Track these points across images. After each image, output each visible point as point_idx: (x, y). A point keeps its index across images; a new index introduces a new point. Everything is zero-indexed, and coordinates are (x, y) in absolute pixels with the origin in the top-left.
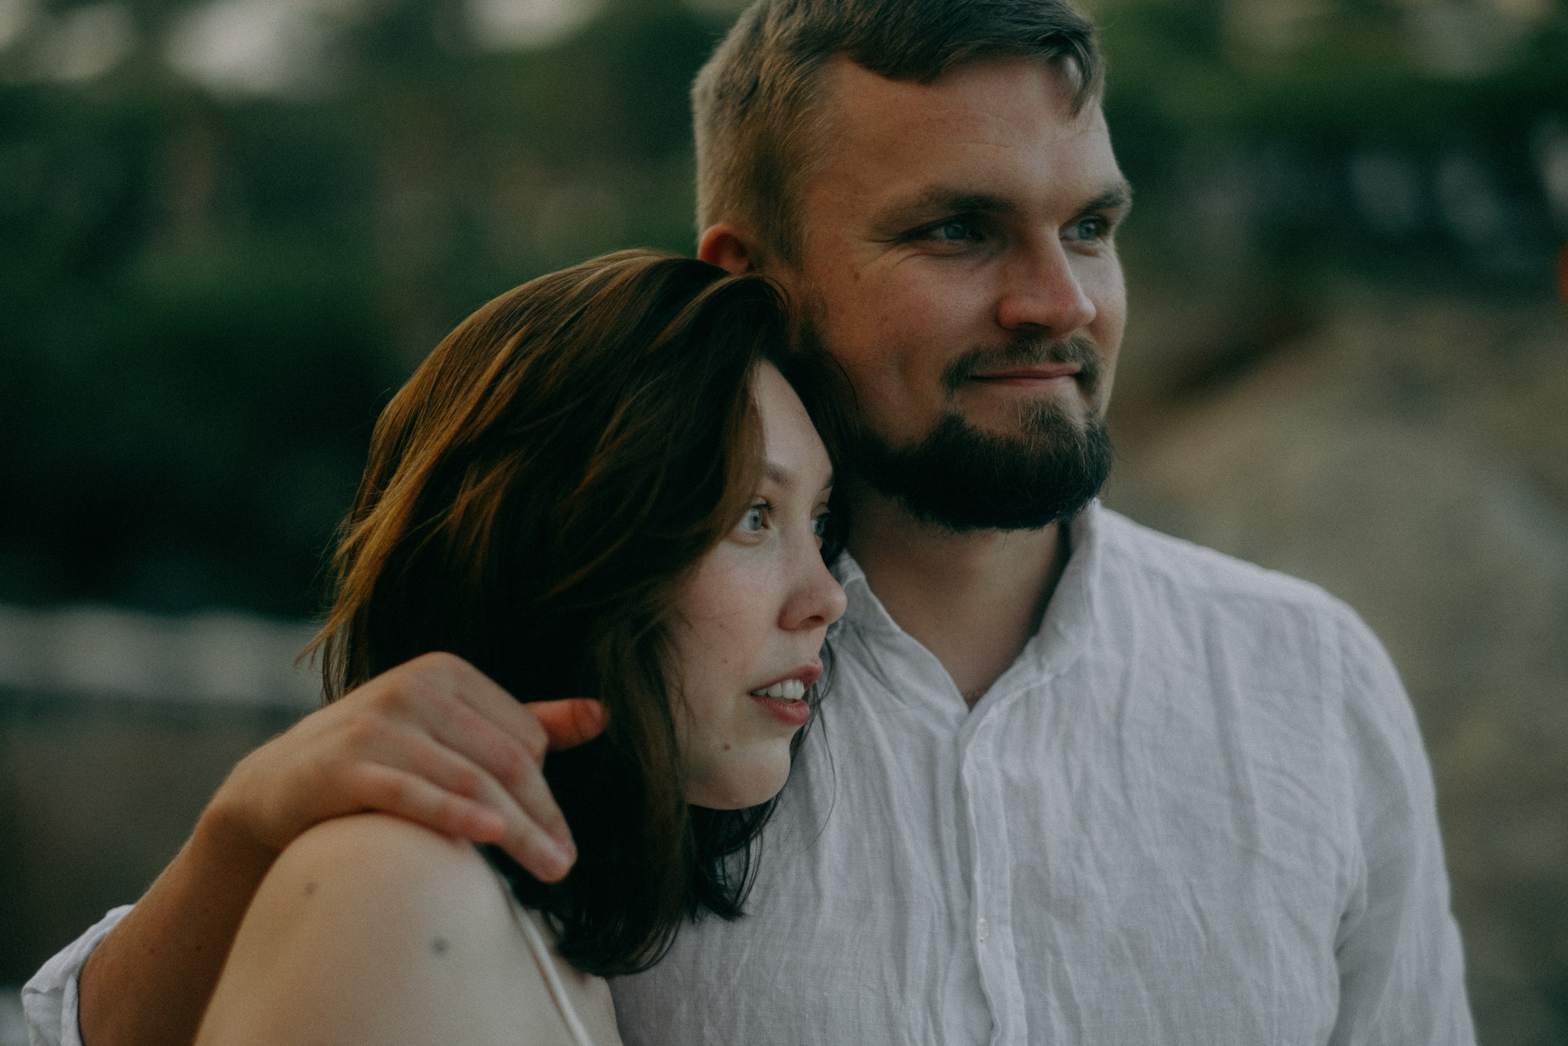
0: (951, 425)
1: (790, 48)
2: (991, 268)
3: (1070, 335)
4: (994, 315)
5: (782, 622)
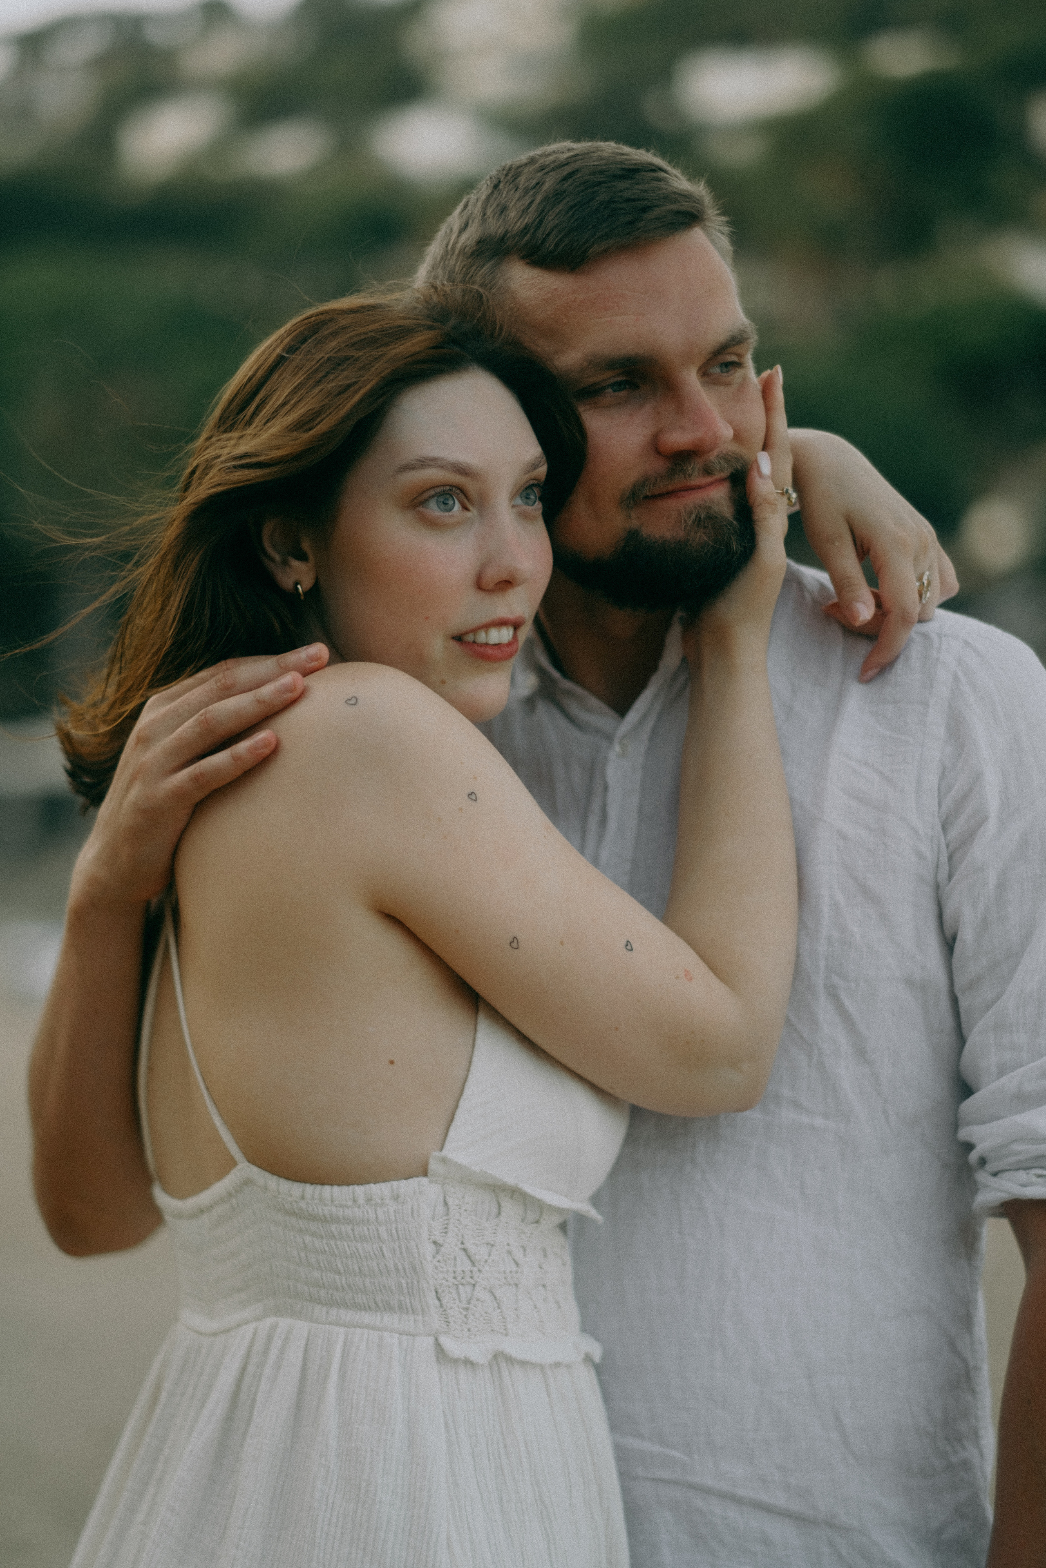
0: (633, 536)
1: (472, 254)
2: (648, 408)
3: (715, 452)
4: (655, 447)
5: (479, 585)
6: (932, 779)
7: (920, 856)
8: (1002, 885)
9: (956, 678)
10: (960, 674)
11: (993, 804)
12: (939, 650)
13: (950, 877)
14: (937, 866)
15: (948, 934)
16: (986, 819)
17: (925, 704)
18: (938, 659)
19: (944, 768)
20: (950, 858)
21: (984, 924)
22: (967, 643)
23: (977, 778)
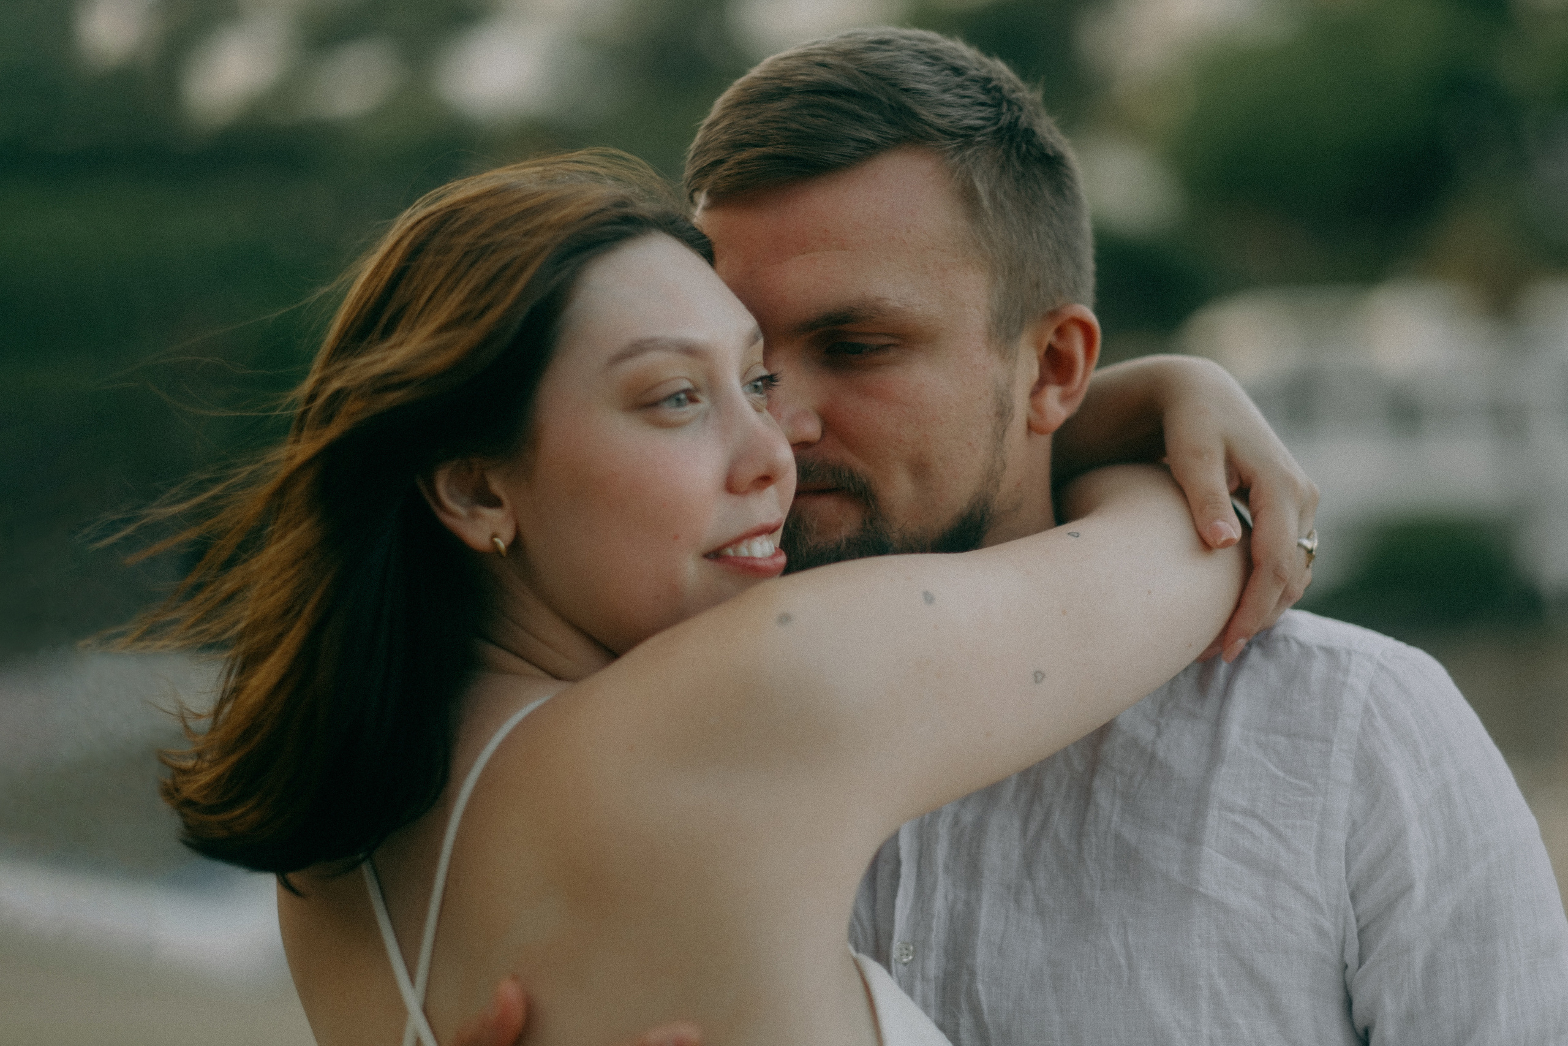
5: (731, 486)
6: (1338, 837)
7: (1321, 932)
8: (1431, 967)
9: (1367, 709)
10: (1372, 703)
11: (1420, 867)
12: (1346, 672)
13: (1361, 961)
14: (1344, 942)
15: (1359, 1023)
16: (1410, 887)
17: (1327, 740)
18: (1344, 684)
19: (1354, 823)
20: (1361, 932)
21: (1410, 1018)
22: (1382, 667)
23: (1398, 836)
